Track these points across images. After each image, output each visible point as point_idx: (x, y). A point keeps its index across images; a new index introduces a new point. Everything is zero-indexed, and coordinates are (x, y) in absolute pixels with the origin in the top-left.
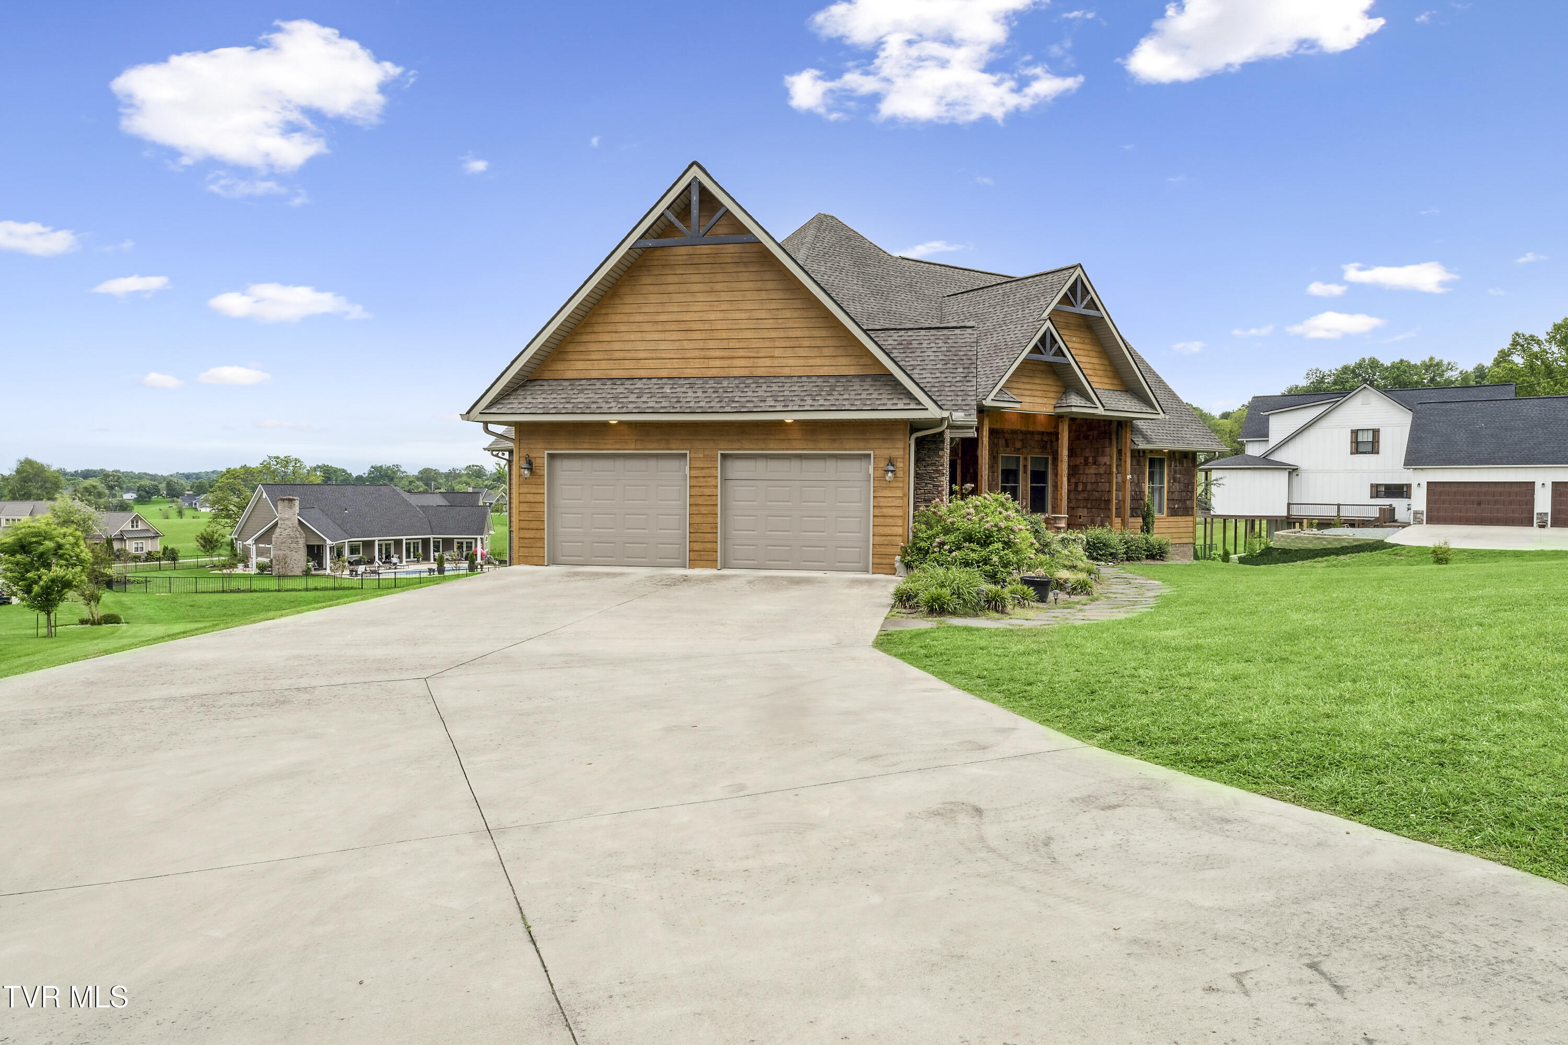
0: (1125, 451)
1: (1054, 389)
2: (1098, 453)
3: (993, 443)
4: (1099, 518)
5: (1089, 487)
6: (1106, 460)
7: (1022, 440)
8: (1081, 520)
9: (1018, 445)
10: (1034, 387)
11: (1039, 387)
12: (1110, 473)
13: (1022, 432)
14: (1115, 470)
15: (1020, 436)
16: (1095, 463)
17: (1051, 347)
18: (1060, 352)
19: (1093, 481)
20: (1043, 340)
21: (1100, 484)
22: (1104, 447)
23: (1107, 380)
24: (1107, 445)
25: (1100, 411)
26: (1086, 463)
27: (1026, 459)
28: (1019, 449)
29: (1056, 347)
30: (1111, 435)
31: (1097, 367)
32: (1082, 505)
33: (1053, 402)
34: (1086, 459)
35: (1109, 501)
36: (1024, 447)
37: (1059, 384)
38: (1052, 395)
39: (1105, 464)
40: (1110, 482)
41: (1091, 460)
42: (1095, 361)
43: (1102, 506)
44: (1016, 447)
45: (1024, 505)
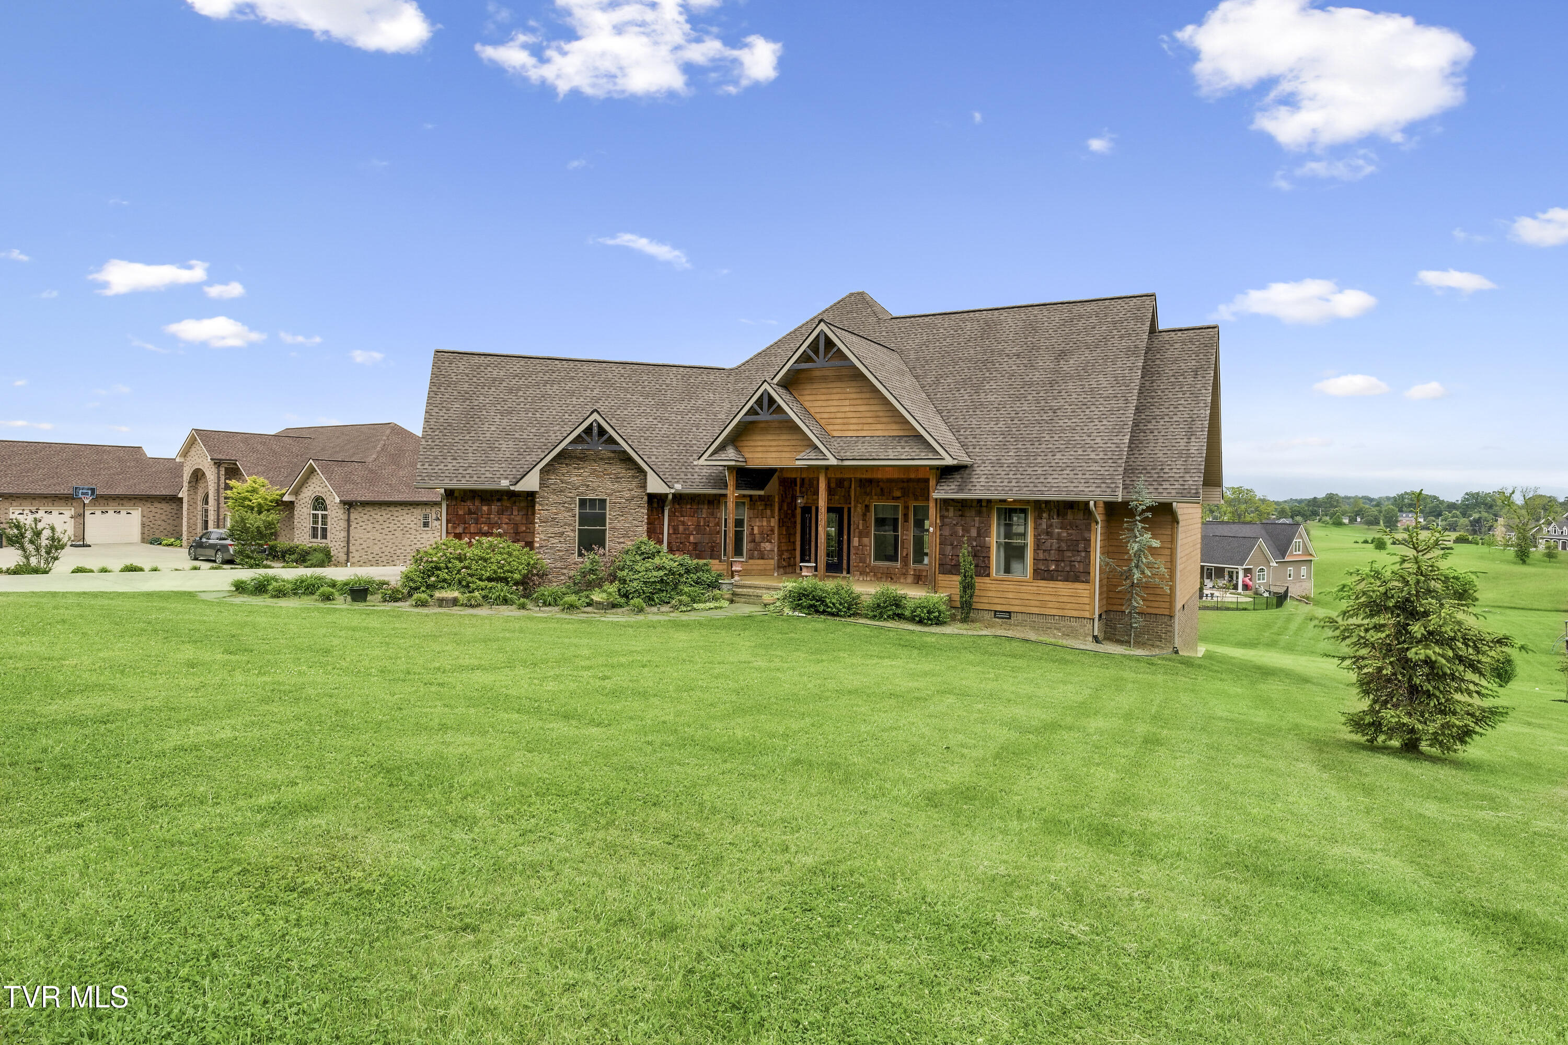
3: (866, 493)
7: (902, 488)
17: (770, 407)
20: (760, 401)
25: (832, 462)
29: (774, 406)
31: (881, 414)
36: (904, 495)
44: (895, 495)
45: (904, 554)
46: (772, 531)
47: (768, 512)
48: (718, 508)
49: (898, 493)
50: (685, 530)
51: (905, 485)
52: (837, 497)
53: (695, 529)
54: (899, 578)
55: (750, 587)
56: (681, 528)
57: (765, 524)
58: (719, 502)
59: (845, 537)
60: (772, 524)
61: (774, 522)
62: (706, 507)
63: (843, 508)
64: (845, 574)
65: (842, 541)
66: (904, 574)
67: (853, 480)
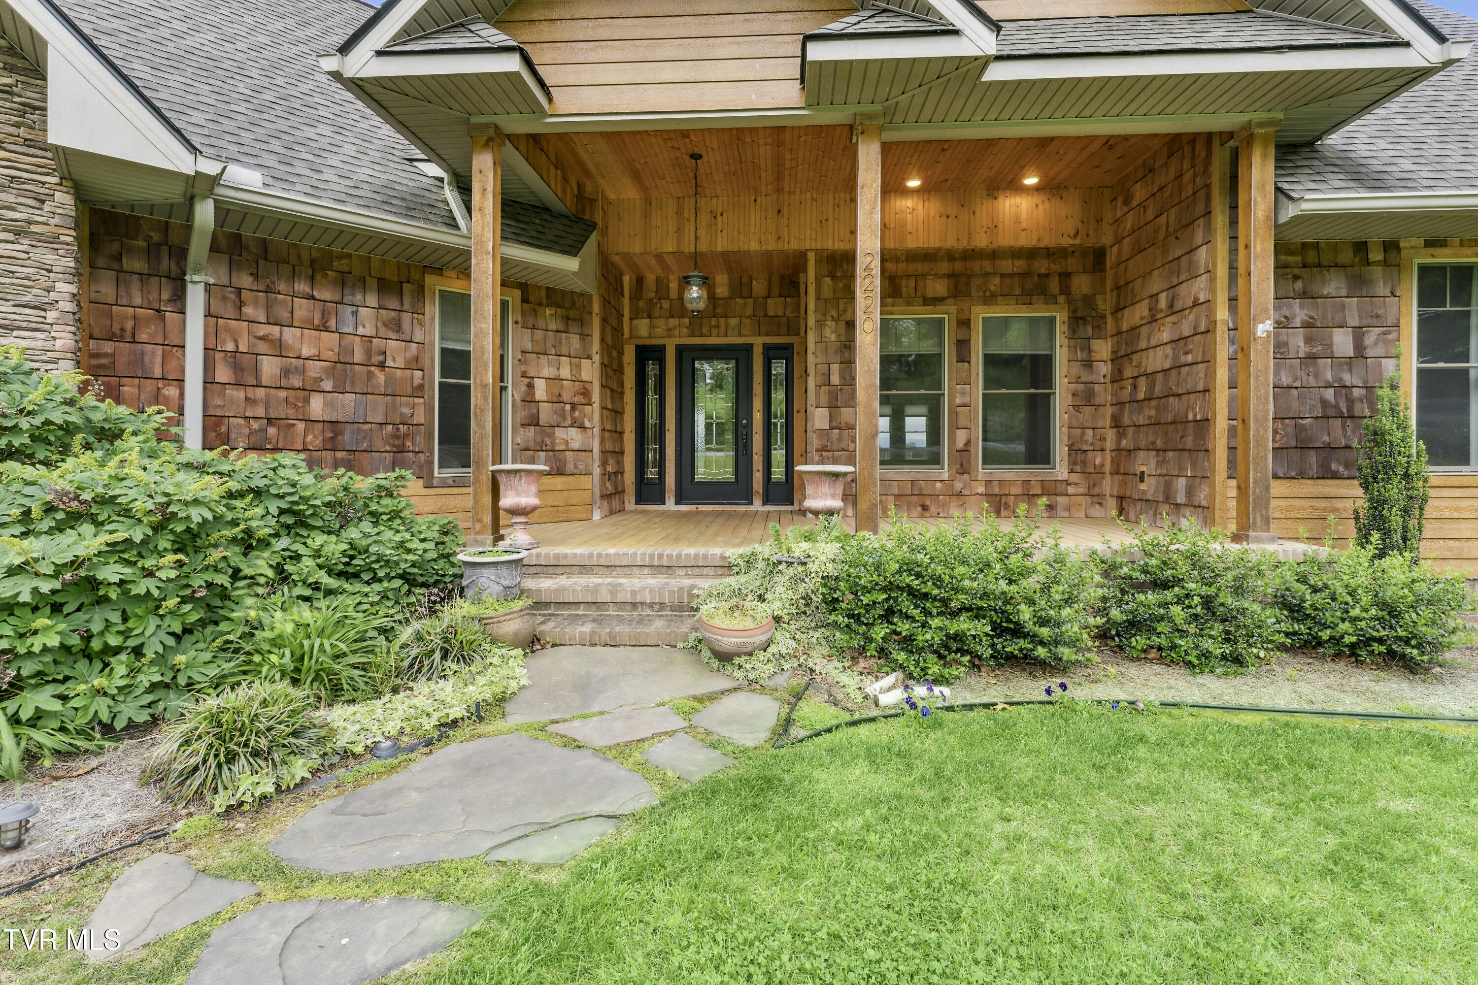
0: (1248, 236)
1: (803, 25)
4: (1182, 481)
5: (1158, 390)
6: (1199, 287)
7: (951, 276)
8: (1143, 487)
10: (700, 27)
11: (727, 28)
12: (1209, 329)
13: (951, 256)
14: (1222, 314)
16: (1172, 308)
19: (1167, 365)
21: (1184, 370)
24: (1199, 238)
26: (1153, 316)
27: (965, 323)
28: (940, 299)
30: (1208, 198)
32: (1143, 444)
35: (1204, 424)
36: (957, 292)
39: (1196, 304)
40: (1208, 361)
41: (1163, 301)
44: (930, 294)
45: (960, 444)
46: (586, 393)
47: (575, 341)
48: (417, 311)
49: (939, 288)
50: (286, 372)
51: (959, 266)
52: (734, 321)
53: (330, 372)
54: (946, 505)
55: (585, 568)
56: (269, 367)
57: (565, 372)
58: (420, 291)
59: (758, 416)
60: (585, 376)
61: (590, 371)
62: (372, 300)
63: (748, 349)
64: (757, 506)
65: (749, 425)
66: (960, 494)
67: (811, 256)
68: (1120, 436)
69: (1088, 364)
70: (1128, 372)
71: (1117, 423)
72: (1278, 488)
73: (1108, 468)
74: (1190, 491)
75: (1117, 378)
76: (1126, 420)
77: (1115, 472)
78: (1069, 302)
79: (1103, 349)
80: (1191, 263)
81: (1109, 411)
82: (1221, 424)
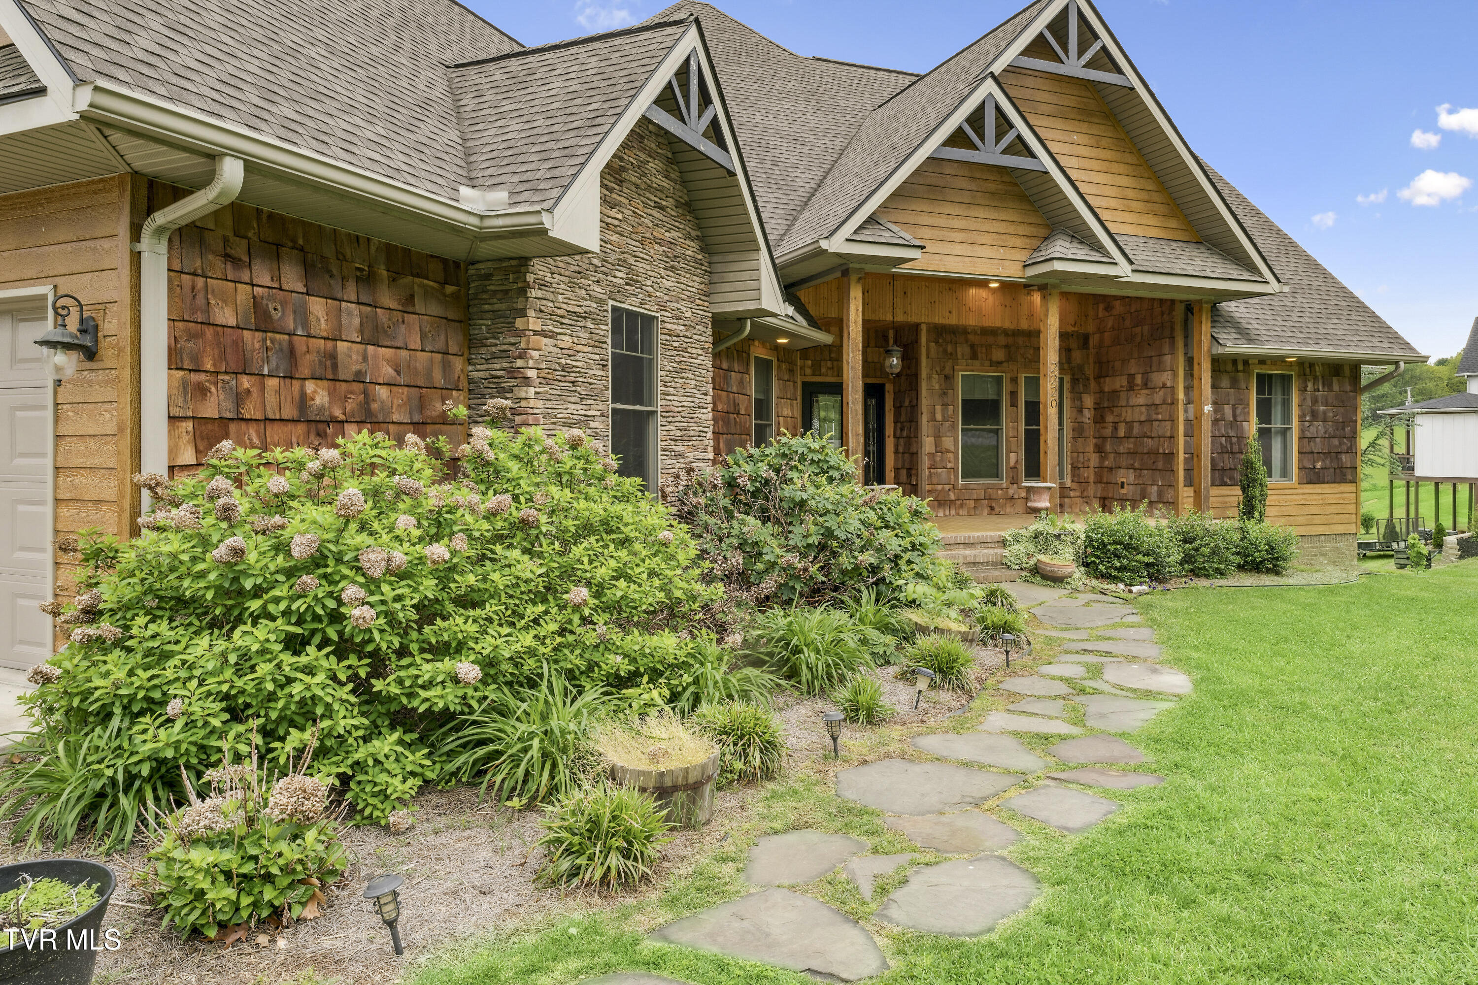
0: (1200, 359)
1: (1022, 230)
2: (1152, 364)
3: (945, 351)
4: (1155, 488)
5: (1136, 431)
6: (1165, 377)
7: (1006, 346)
8: (1123, 491)
9: (999, 355)
10: (973, 224)
11: (986, 226)
12: (1174, 403)
13: (1006, 332)
14: (1181, 396)
15: (1002, 340)
16: (1145, 385)
17: (999, 137)
18: (1020, 147)
19: (1143, 418)
20: (976, 119)
21: (1155, 424)
22: (1161, 355)
23: (1152, 221)
24: (1166, 349)
25: (1123, 270)
26: (1131, 387)
27: (1014, 380)
28: (1000, 363)
29: (1010, 137)
30: (1172, 329)
31: (1130, 194)
32: (1124, 464)
33: (1023, 256)
34: (1131, 377)
35: (1171, 456)
36: (1010, 358)
37: (1033, 220)
38: (1019, 242)
39: (1164, 386)
40: (1173, 420)
41: (1139, 380)
42: (1125, 181)
43: (1160, 465)
44: (994, 359)
45: (1012, 464)
46: (795, 427)
47: (791, 387)
48: (748, 372)
51: (1011, 341)
54: (1003, 506)
57: (789, 412)
58: (748, 358)
61: (796, 409)
62: (736, 366)
66: (1012, 498)
67: (924, 327)
68: (1102, 460)
69: (1080, 410)
70: (1110, 418)
71: (1099, 449)
72: (1214, 491)
73: (1092, 479)
74: (1160, 494)
75: (1099, 419)
76: (1108, 448)
77: (1099, 481)
78: (1071, 369)
79: (1088, 401)
80: (1160, 362)
81: (1092, 442)
82: (1181, 456)
